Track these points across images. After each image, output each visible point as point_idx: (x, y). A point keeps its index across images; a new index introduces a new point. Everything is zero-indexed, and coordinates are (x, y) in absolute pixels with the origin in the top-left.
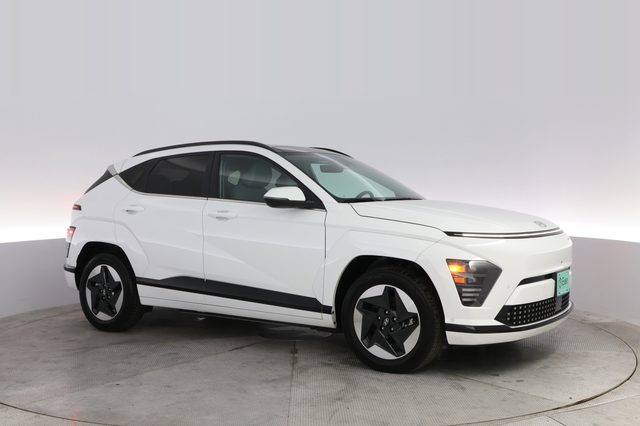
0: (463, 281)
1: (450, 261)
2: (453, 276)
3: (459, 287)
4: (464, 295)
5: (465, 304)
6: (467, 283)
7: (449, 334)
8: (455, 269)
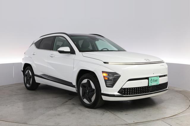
0: (107, 79)
1: (103, 72)
2: (104, 77)
3: (106, 81)
4: (107, 83)
5: (107, 86)
6: (108, 80)
7: (103, 96)
8: (105, 75)
